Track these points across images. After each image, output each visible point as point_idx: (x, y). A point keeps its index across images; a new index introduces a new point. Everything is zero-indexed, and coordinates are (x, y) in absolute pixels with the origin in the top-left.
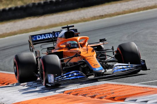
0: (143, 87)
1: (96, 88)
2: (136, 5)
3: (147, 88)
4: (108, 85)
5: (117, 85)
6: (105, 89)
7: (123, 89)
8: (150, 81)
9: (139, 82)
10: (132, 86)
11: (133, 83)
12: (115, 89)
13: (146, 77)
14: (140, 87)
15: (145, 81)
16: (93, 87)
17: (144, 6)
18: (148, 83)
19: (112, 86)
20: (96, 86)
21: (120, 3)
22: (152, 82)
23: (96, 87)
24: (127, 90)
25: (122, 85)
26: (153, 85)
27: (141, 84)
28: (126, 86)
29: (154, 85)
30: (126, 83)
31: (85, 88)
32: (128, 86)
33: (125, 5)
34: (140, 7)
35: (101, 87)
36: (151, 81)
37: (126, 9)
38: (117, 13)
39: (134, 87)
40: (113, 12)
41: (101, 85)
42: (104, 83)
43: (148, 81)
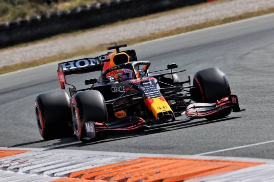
0: (211, 161)
1: (127, 166)
2: (173, 23)
3: (218, 161)
4: (146, 159)
5: (164, 159)
6: (142, 166)
7: (174, 165)
8: (221, 149)
9: (201, 152)
10: (191, 160)
11: (192, 154)
12: (160, 166)
13: (213, 144)
14: (205, 161)
15: (212, 150)
16: (121, 165)
17: (187, 25)
18: (218, 152)
19: (155, 160)
20: (126, 161)
21: (144, 20)
22: (224, 152)
23: (126, 163)
24: (183, 166)
25: (171, 159)
26: (228, 156)
27: (206, 155)
28: (179, 159)
29: (231, 156)
30: (179, 154)
31: (107, 166)
32: (182, 159)
33: (153, 23)
34: (180, 26)
35: (134, 164)
36: (224, 149)
37: (155, 30)
38: (139, 37)
39: (194, 160)
40: (133, 37)
41: (135, 160)
42: (139, 157)
43: (217, 150)
